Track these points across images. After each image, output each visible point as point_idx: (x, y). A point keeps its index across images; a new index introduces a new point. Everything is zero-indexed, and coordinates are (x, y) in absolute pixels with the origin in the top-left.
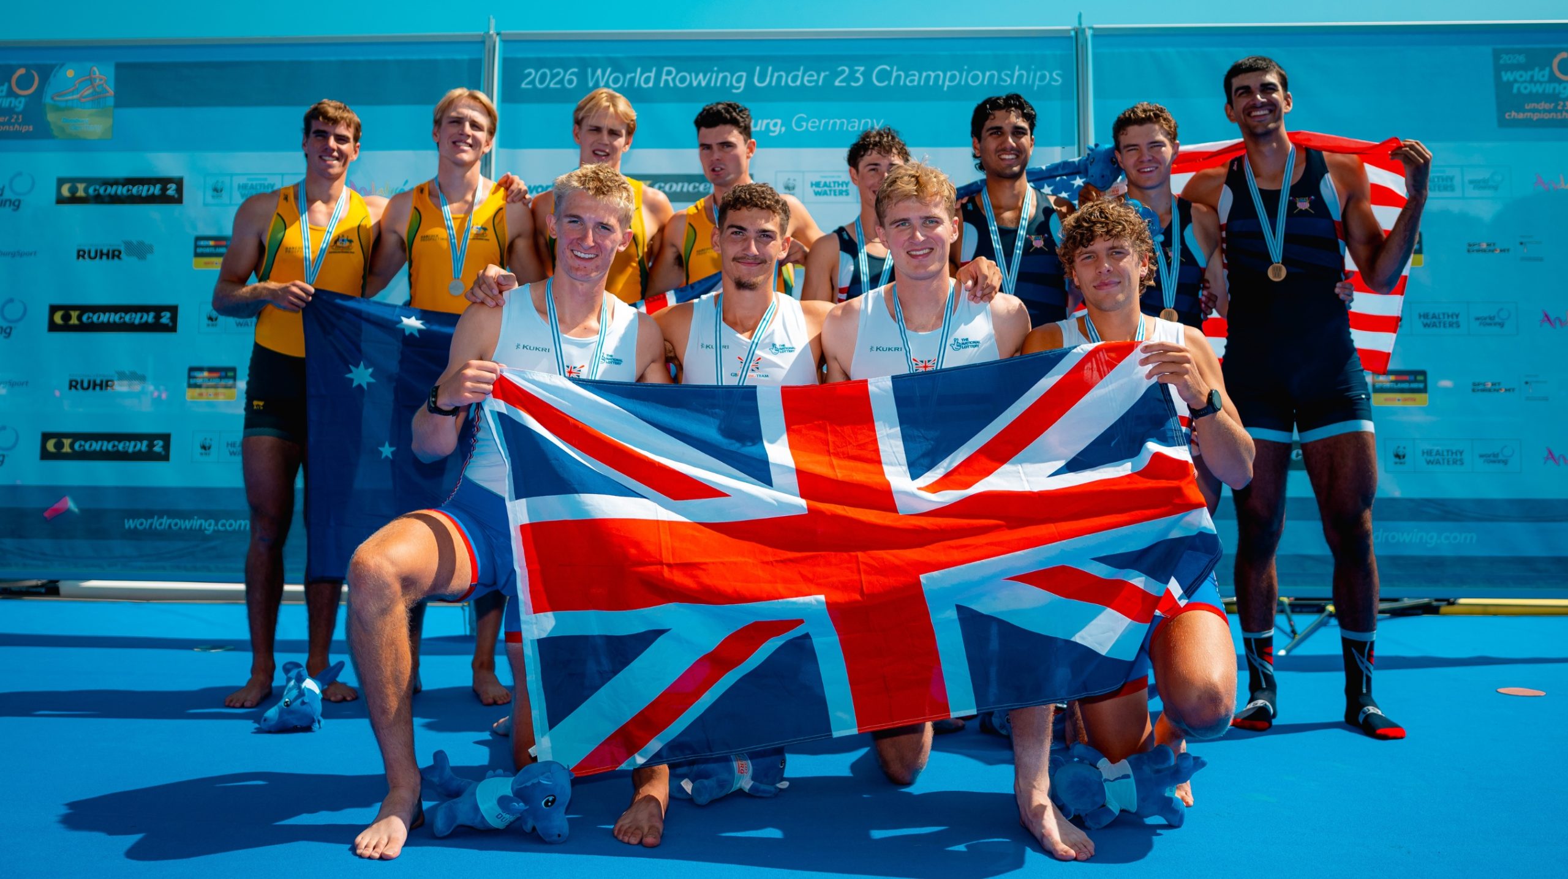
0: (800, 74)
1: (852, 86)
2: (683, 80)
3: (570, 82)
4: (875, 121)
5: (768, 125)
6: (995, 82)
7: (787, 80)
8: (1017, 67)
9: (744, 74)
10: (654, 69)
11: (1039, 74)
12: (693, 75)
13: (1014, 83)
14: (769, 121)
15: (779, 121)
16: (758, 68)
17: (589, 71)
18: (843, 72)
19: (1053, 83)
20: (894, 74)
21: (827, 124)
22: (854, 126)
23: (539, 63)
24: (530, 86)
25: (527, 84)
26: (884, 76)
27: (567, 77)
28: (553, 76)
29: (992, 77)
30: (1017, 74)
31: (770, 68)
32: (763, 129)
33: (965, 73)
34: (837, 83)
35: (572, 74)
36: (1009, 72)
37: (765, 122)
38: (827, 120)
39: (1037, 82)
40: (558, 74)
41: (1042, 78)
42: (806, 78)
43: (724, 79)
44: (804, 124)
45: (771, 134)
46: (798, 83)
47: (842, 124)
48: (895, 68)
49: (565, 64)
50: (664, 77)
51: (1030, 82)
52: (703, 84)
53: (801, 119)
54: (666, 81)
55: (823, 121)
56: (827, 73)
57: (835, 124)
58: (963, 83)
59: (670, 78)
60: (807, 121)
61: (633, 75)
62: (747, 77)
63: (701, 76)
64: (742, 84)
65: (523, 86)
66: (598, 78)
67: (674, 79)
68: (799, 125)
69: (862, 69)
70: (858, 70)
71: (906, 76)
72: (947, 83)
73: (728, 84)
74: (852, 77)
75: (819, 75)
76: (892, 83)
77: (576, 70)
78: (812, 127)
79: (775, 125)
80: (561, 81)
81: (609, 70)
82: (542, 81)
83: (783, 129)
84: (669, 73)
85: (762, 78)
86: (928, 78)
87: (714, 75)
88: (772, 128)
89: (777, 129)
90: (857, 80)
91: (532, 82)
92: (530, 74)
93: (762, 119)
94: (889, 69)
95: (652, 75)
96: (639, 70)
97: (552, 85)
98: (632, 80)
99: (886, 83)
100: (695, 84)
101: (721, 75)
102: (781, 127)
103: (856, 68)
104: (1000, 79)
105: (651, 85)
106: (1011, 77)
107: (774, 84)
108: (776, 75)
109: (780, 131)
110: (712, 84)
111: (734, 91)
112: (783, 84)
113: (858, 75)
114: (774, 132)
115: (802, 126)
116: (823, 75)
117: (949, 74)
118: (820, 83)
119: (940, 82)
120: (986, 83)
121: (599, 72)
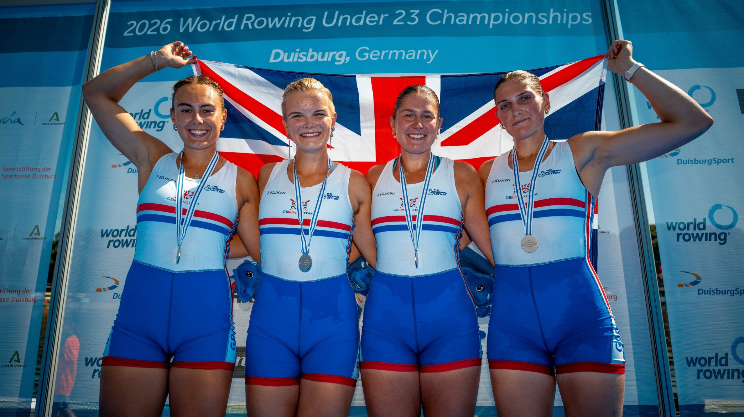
0: (363, 16)
1: (408, 25)
2: (260, 23)
3: (165, 29)
4: (430, 51)
5: (334, 56)
6: (534, 22)
7: (351, 21)
8: (552, 10)
9: (314, 18)
10: (237, 16)
11: (571, 15)
12: (270, 19)
13: (551, 22)
14: (335, 53)
15: (344, 53)
16: (326, 13)
17: (182, 19)
18: (401, 14)
19: (584, 22)
20: (445, 16)
21: (387, 55)
22: (412, 56)
23: (140, 16)
24: (132, 34)
25: (129, 33)
26: (435, 17)
27: (163, 26)
28: (151, 26)
29: (531, 18)
30: (552, 15)
31: (337, 13)
32: (330, 59)
33: (507, 15)
34: (395, 23)
35: (167, 23)
36: (546, 15)
37: (332, 54)
38: (387, 51)
39: (570, 22)
40: (156, 23)
41: (574, 19)
42: (368, 19)
43: (297, 21)
44: (367, 54)
45: (336, 63)
46: (361, 23)
47: (401, 54)
48: (446, 11)
49: (161, 16)
50: (244, 22)
51: (564, 22)
52: (278, 26)
53: (365, 51)
54: (246, 25)
55: (384, 52)
56: (387, 15)
57: (394, 54)
58: (506, 22)
59: (249, 22)
60: (369, 52)
61: (218, 21)
62: (316, 19)
63: (276, 19)
64: (312, 25)
65: (125, 34)
66: (188, 25)
67: (253, 24)
68: (361, 55)
69: (417, 11)
70: (414, 13)
71: (456, 17)
72: (492, 22)
73: (299, 26)
74: (408, 17)
75: (379, 18)
76: (444, 22)
77: (171, 20)
78: (373, 57)
79: (340, 56)
80: (157, 29)
81: (198, 18)
82: (141, 29)
83: (348, 59)
84: (249, 18)
85: (329, 20)
86: (475, 18)
87: (288, 18)
88: (337, 58)
89: (343, 59)
90: (414, 20)
91: (134, 31)
92: (132, 24)
93: (329, 51)
94: (440, 12)
95: (235, 21)
96: (224, 17)
97: (149, 33)
98: (217, 25)
99: (439, 22)
100: (271, 26)
101: (294, 19)
102: (346, 56)
103: (411, 11)
104: (538, 19)
105: (233, 28)
106: (548, 18)
107: (339, 24)
108: (342, 17)
109: (345, 61)
110: (286, 26)
111: (304, 30)
112: (348, 24)
113: (413, 16)
114: (340, 61)
115: (365, 56)
116: (382, 16)
117: (493, 15)
118: (381, 23)
119: (486, 22)
120: (526, 22)
121: (190, 20)
